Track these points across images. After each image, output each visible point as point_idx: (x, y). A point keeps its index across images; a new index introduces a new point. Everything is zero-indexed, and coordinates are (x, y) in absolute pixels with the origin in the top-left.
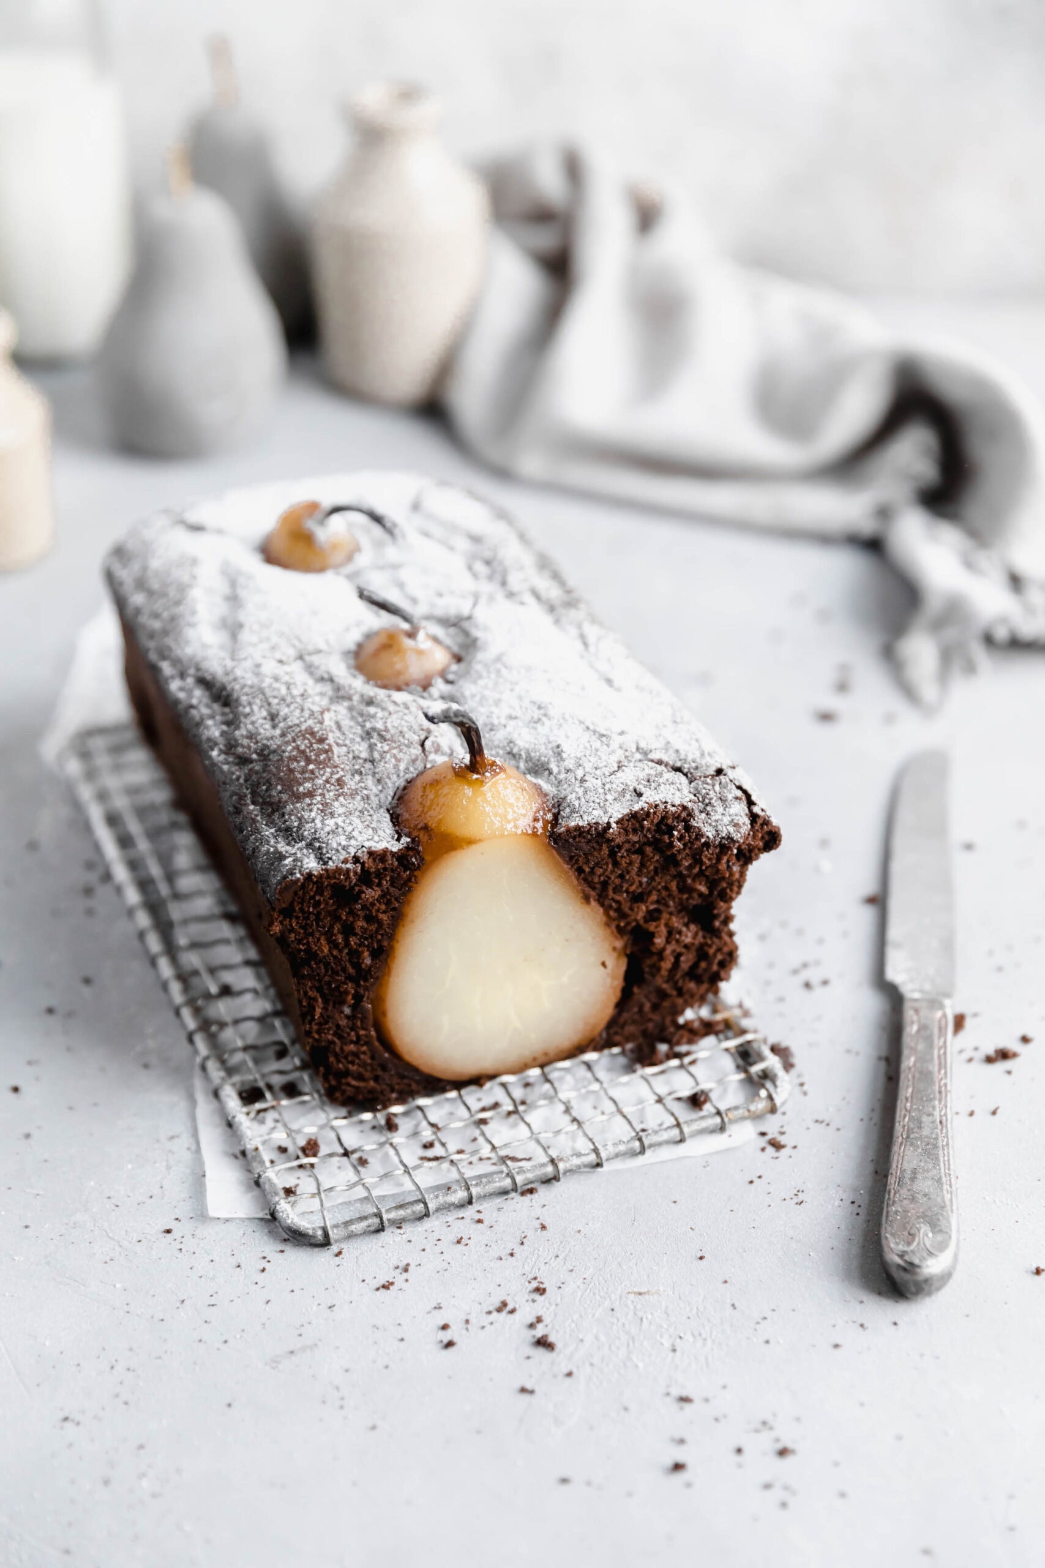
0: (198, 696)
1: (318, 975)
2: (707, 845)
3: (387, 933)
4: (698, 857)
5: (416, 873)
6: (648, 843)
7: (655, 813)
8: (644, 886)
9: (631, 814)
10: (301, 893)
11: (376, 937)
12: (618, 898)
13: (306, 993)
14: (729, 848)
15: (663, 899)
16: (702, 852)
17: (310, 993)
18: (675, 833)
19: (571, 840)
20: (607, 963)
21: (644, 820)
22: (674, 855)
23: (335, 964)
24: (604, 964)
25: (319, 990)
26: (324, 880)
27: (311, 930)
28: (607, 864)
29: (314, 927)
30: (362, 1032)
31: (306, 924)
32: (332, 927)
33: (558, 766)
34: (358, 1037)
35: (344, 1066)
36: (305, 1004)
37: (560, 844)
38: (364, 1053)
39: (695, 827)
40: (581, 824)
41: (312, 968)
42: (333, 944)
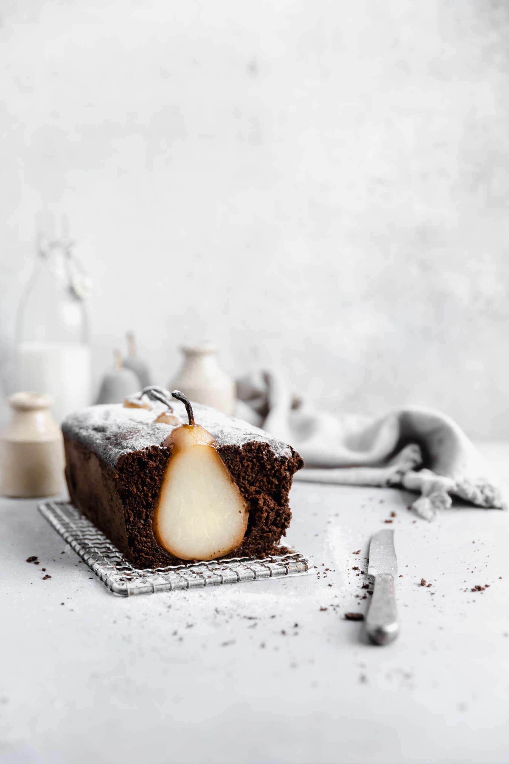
0: (93, 433)
1: (132, 503)
2: (276, 460)
3: (158, 487)
4: (273, 465)
5: (169, 459)
6: (254, 458)
7: (256, 444)
8: (254, 478)
9: (247, 444)
10: (126, 461)
11: (154, 488)
12: (244, 482)
13: (127, 511)
14: (284, 462)
15: (262, 486)
16: (274, 463)
17: (129, 511)
18: (264, 453)
19: (226, 452)
20: (241, 511)
21: (252, 446)
22: (264, 463)
23: (138, 499)
24: (240, 512)
25: (132, 510)
26: (135, 456)
27: (130, 481)
28: (239, 465)
29: (131, 479)
30: (148, 532)
31: (128, 477)
32: (137, 480)
33: (222, 435)
34: (147, 534)
35: (141, 547)
36: (127, 516)
37: (222, 453)
38: (149, 542)
39: (271, 451)
40: (229, 445)
41: (129, 500)
42: (137, 488)
